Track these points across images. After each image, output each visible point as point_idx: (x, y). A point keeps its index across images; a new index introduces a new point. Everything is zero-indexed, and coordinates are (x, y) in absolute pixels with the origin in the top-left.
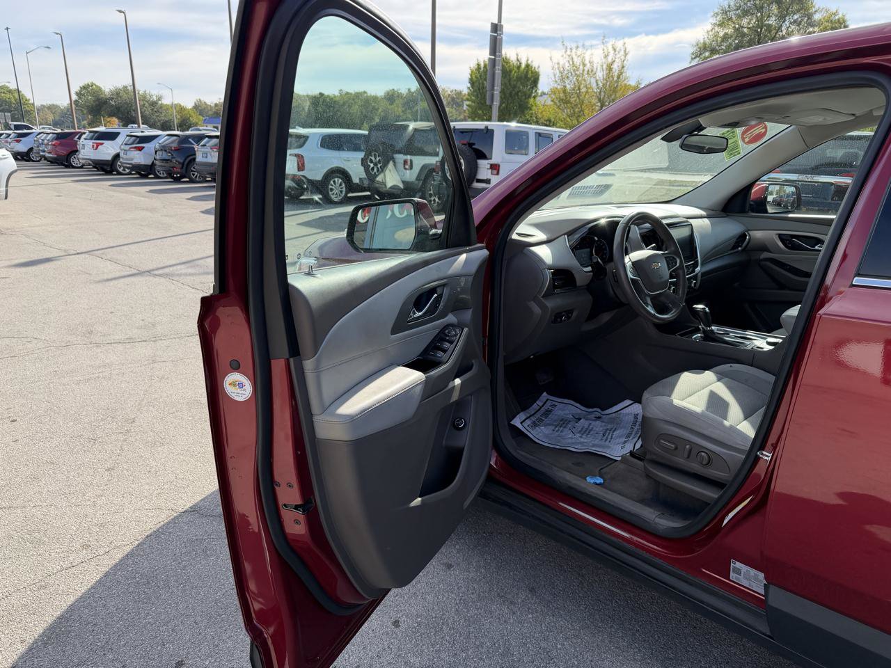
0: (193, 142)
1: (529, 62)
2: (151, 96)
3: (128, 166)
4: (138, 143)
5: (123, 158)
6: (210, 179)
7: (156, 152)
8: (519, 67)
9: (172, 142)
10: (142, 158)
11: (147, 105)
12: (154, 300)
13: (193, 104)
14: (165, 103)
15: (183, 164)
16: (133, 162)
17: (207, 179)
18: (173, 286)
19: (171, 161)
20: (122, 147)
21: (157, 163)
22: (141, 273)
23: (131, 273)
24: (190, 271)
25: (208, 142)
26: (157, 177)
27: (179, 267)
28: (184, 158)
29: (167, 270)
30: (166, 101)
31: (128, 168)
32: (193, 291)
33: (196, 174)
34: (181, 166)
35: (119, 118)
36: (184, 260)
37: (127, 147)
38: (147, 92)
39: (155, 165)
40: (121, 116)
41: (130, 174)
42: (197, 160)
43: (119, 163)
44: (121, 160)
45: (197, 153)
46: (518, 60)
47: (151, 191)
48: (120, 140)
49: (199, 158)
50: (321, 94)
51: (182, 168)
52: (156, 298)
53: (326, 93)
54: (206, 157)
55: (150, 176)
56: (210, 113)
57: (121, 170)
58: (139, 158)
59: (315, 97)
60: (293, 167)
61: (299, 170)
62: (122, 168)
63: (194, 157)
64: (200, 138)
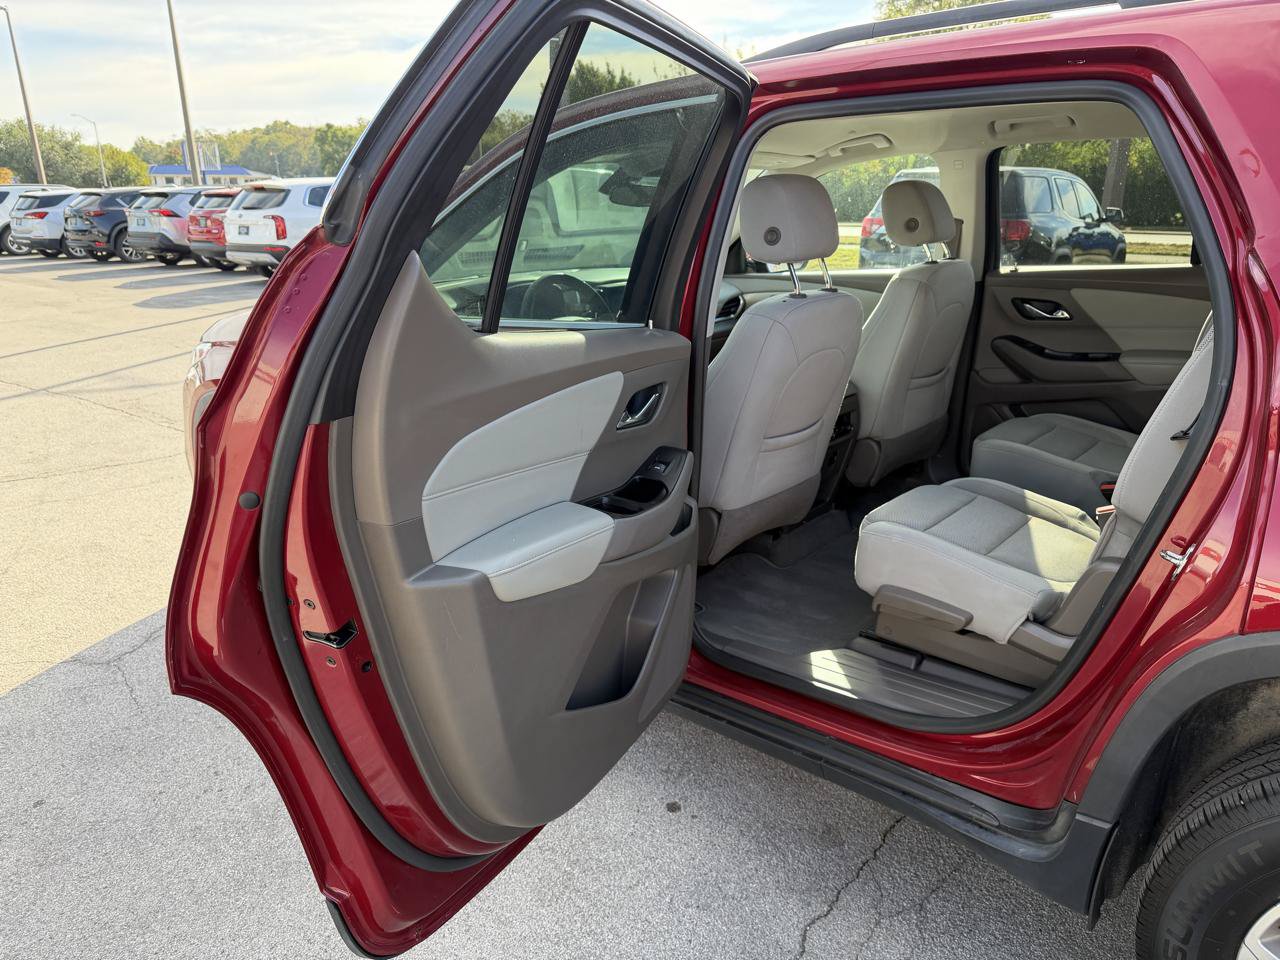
0: (123, 204)
1: (626, 74)
2: (63, 134)
3: (24, 241)
4: (39, 207)
5: (15, 230)
6: (152, 257)
7: (66, 219)
8: (612, 82)
9: (90, 205)
10: (46, 230)
11: (57, 147)
12: (50, 426)
13: (133, 145)
14: (87, 144)
15: (109, 236)
16: (31, 236)
17: (149, 257)
18: (80, 407)
19: (91, 232)
20: (13, 213)
21: (69, 235)
22: (34, 392)
23: (19, 392)
24: (107, 385)
25: (144, 203)
26: (71, 256)
27: (91, 381)
28: (110, 228)
29: (73, 386)
30: (88, 141)
31: (25, 245)
32: (109, 411)
33: (131, 250)
34: (106, 239)
35: (13, 169)
36: (101, 371)
37: (21, 214)
38: (57, 128)
39: (66, 239)
40: (16, 166)
41: (29, 253)
42: (129, 230)
43: (10, 238)
44: (13, 233)
45: (129, 219)
46: (609, 72)
47: (61, 278)
48: (9, 202)
49: (133, 227)
50: (329, 126)
51: (108, 241)
52: (52, 424)
53: (337, 123)
54: (144, 225)
55: (60, 256)
56: (160, 157)
57: (14, 248)
58: (43, 230)
59: (319, 130)
60: (270, 234)
61: (278, 238)
62: (16, 246)
63: (125, 225)
64: (134, 196)
